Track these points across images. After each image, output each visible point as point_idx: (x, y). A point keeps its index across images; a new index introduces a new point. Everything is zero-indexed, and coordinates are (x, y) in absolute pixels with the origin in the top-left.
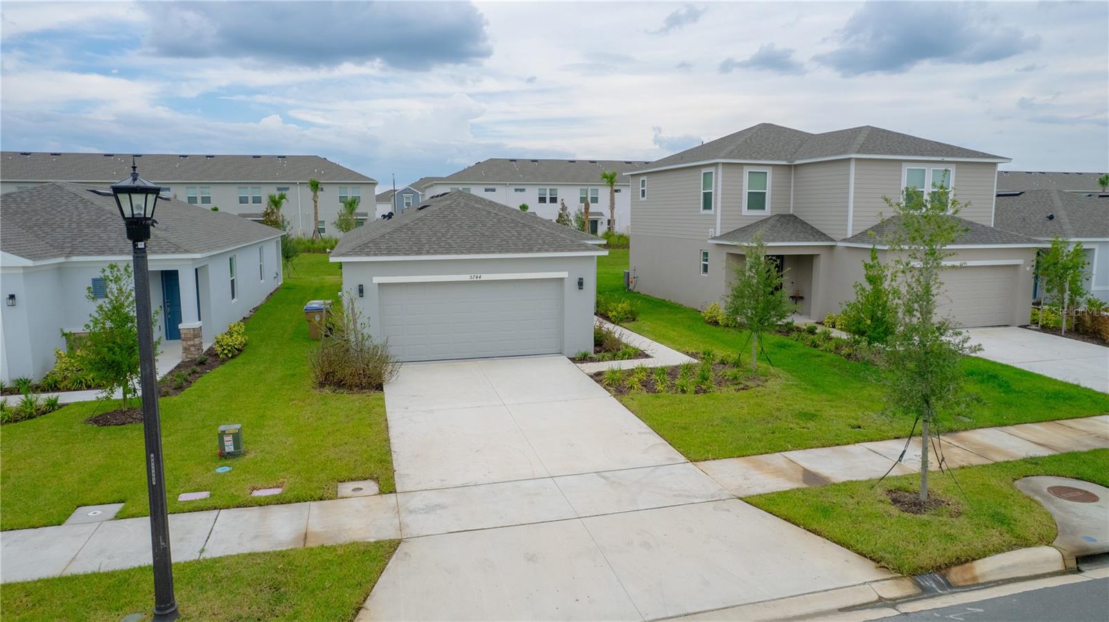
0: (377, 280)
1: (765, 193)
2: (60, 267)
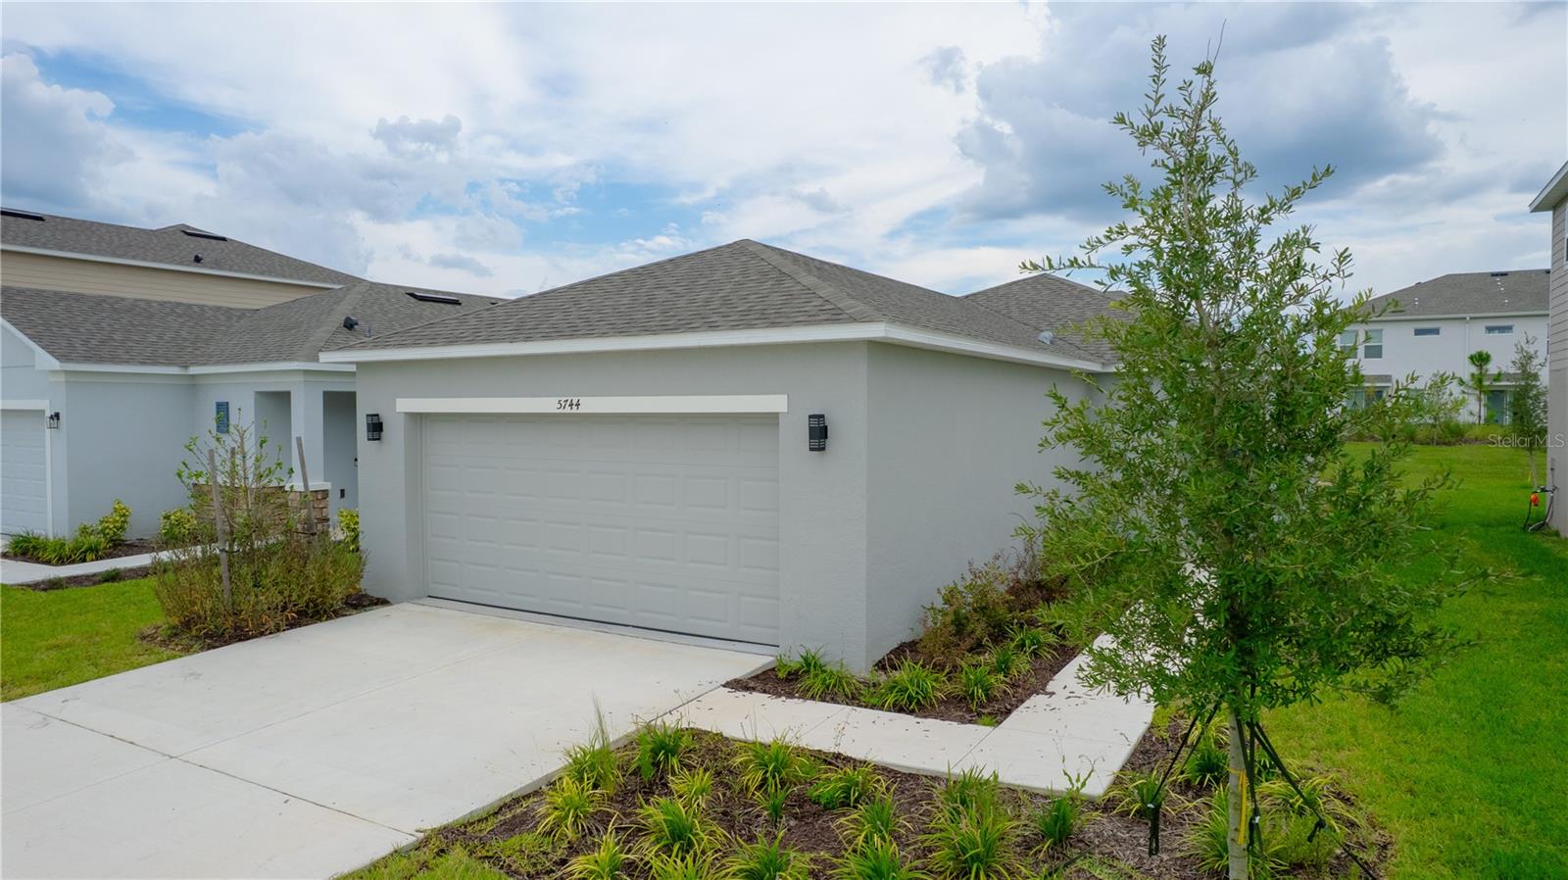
0: (406, 405)
2: (193, 384)
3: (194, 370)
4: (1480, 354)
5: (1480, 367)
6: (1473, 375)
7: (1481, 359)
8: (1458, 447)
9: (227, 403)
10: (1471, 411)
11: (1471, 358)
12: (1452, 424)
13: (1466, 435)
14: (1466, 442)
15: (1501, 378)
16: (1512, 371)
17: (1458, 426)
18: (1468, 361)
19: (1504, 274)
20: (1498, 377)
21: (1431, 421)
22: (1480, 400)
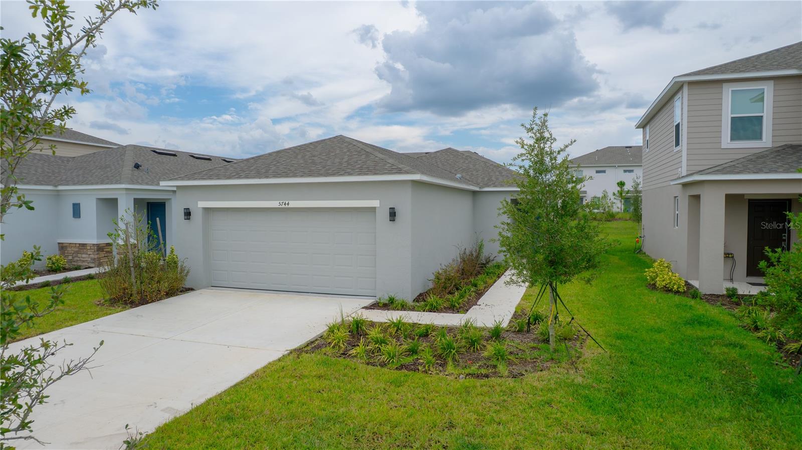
0: (202, 204)
1: (762, 117)
2: (58, 195)
3: (60, 188)
4: (621, 182)
5: (621, 188)
6: (618, 191)
7: (621, 184)
8: (613, 222)
9: (79, 204)
10: (618, 206)
11: (618, 184)
12: (611, 212)
13: (616, 217)
14: (616, 220)
15: (629, 192)
16: (632, 189)
17: (613, 213)
18: (617, 185)
19: (630, 147)
20: (628, 192)
21: (602, 211)
22: (621, 202)
